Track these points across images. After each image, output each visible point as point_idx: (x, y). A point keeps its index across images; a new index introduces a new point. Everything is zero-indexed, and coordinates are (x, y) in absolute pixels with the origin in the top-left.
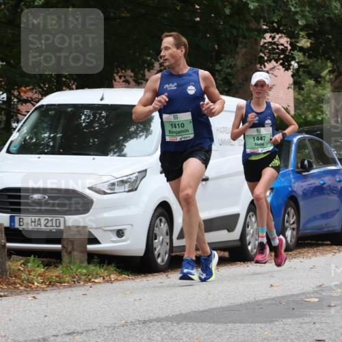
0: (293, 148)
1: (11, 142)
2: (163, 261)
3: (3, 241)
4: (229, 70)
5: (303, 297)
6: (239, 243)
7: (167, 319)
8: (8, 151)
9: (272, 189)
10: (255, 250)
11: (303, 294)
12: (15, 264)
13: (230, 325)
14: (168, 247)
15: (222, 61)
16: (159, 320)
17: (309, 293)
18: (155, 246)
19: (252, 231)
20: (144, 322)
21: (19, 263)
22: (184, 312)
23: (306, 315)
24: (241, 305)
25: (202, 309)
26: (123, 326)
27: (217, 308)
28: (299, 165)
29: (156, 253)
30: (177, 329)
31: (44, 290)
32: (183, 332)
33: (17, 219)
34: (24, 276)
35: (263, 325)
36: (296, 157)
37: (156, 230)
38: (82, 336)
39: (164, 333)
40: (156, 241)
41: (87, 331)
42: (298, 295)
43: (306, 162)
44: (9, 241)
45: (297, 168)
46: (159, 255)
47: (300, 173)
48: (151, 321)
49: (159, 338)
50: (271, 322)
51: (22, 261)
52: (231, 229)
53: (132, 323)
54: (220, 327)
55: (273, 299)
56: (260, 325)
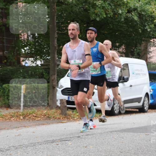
1: (69, 73)
2: (117, 112)
3: (66, 105)
4: (139, 51)
6: (142, 107)
7: (118, 131)
8: (68, 76)
9: (153, 89)
10: (147, 109)
12: (70, 112)
13: (139, 134)
14: (119, 108)
15: (137, 48)
16: (116, 131)
18: (114, 107)
19: (146, 103)
20: (111, 132)
21: (71, 112)
22: (124, 129)
24: (143, 127)
25: (130, 128)
26: (104, 133)
27: (135, 128)
29: (115, 109)
30: (122, 134)
31: (79, 121)
32: (123, 135)
33: (70, 98)
34: (72, 116)
37: (115, 102)
38: (91, 136)
39: (118, 135)
40: (115, 106)
41: (93, 134)
44: (68, 104)
46: (116, 110)
48: (113, 131)
49: (116, 137)
51: (72, 111)
52: (139, 102)
53: (107, 132)
54: (136, 134)
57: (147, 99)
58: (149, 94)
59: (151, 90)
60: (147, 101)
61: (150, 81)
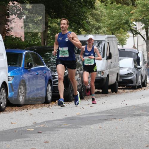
0: (23, 57)
5: (26, 128)
9: (13, 77)
10: (4, 106)
11: (27, 127)
17: (29, 127)
19: (3, 97)
23: (27, 137)
28: (26, 65)
35: (6, 142)
36: (25, 61)
42: (24, 127)
43: (29, 64)
45: (25, 66)
47: (26, 69)
50: (10, 140)
55: (12, 129)
56: (5, 142)
57: (4, 91)
58: (8, 83)
59: (11, 78)
60: (5, 94)
61: (8, 64)
